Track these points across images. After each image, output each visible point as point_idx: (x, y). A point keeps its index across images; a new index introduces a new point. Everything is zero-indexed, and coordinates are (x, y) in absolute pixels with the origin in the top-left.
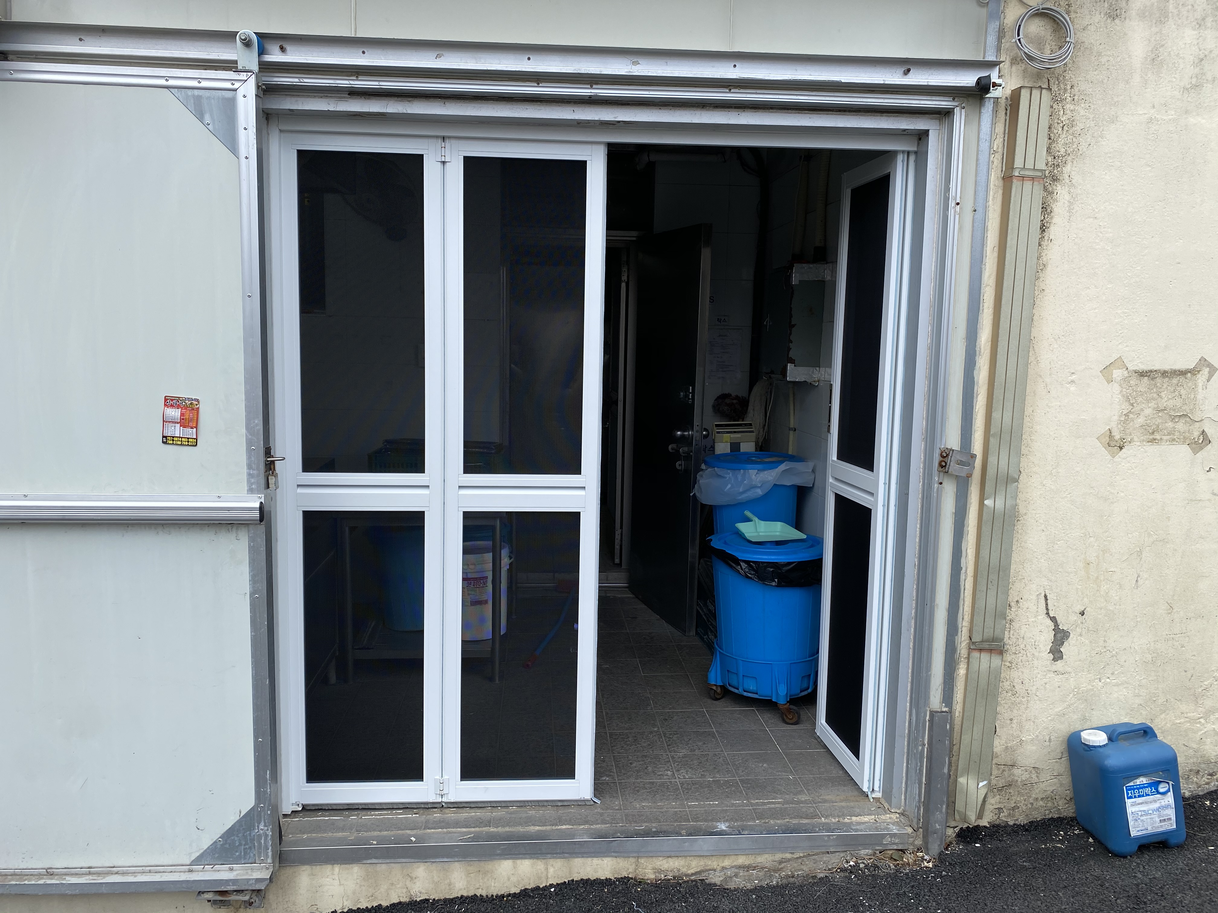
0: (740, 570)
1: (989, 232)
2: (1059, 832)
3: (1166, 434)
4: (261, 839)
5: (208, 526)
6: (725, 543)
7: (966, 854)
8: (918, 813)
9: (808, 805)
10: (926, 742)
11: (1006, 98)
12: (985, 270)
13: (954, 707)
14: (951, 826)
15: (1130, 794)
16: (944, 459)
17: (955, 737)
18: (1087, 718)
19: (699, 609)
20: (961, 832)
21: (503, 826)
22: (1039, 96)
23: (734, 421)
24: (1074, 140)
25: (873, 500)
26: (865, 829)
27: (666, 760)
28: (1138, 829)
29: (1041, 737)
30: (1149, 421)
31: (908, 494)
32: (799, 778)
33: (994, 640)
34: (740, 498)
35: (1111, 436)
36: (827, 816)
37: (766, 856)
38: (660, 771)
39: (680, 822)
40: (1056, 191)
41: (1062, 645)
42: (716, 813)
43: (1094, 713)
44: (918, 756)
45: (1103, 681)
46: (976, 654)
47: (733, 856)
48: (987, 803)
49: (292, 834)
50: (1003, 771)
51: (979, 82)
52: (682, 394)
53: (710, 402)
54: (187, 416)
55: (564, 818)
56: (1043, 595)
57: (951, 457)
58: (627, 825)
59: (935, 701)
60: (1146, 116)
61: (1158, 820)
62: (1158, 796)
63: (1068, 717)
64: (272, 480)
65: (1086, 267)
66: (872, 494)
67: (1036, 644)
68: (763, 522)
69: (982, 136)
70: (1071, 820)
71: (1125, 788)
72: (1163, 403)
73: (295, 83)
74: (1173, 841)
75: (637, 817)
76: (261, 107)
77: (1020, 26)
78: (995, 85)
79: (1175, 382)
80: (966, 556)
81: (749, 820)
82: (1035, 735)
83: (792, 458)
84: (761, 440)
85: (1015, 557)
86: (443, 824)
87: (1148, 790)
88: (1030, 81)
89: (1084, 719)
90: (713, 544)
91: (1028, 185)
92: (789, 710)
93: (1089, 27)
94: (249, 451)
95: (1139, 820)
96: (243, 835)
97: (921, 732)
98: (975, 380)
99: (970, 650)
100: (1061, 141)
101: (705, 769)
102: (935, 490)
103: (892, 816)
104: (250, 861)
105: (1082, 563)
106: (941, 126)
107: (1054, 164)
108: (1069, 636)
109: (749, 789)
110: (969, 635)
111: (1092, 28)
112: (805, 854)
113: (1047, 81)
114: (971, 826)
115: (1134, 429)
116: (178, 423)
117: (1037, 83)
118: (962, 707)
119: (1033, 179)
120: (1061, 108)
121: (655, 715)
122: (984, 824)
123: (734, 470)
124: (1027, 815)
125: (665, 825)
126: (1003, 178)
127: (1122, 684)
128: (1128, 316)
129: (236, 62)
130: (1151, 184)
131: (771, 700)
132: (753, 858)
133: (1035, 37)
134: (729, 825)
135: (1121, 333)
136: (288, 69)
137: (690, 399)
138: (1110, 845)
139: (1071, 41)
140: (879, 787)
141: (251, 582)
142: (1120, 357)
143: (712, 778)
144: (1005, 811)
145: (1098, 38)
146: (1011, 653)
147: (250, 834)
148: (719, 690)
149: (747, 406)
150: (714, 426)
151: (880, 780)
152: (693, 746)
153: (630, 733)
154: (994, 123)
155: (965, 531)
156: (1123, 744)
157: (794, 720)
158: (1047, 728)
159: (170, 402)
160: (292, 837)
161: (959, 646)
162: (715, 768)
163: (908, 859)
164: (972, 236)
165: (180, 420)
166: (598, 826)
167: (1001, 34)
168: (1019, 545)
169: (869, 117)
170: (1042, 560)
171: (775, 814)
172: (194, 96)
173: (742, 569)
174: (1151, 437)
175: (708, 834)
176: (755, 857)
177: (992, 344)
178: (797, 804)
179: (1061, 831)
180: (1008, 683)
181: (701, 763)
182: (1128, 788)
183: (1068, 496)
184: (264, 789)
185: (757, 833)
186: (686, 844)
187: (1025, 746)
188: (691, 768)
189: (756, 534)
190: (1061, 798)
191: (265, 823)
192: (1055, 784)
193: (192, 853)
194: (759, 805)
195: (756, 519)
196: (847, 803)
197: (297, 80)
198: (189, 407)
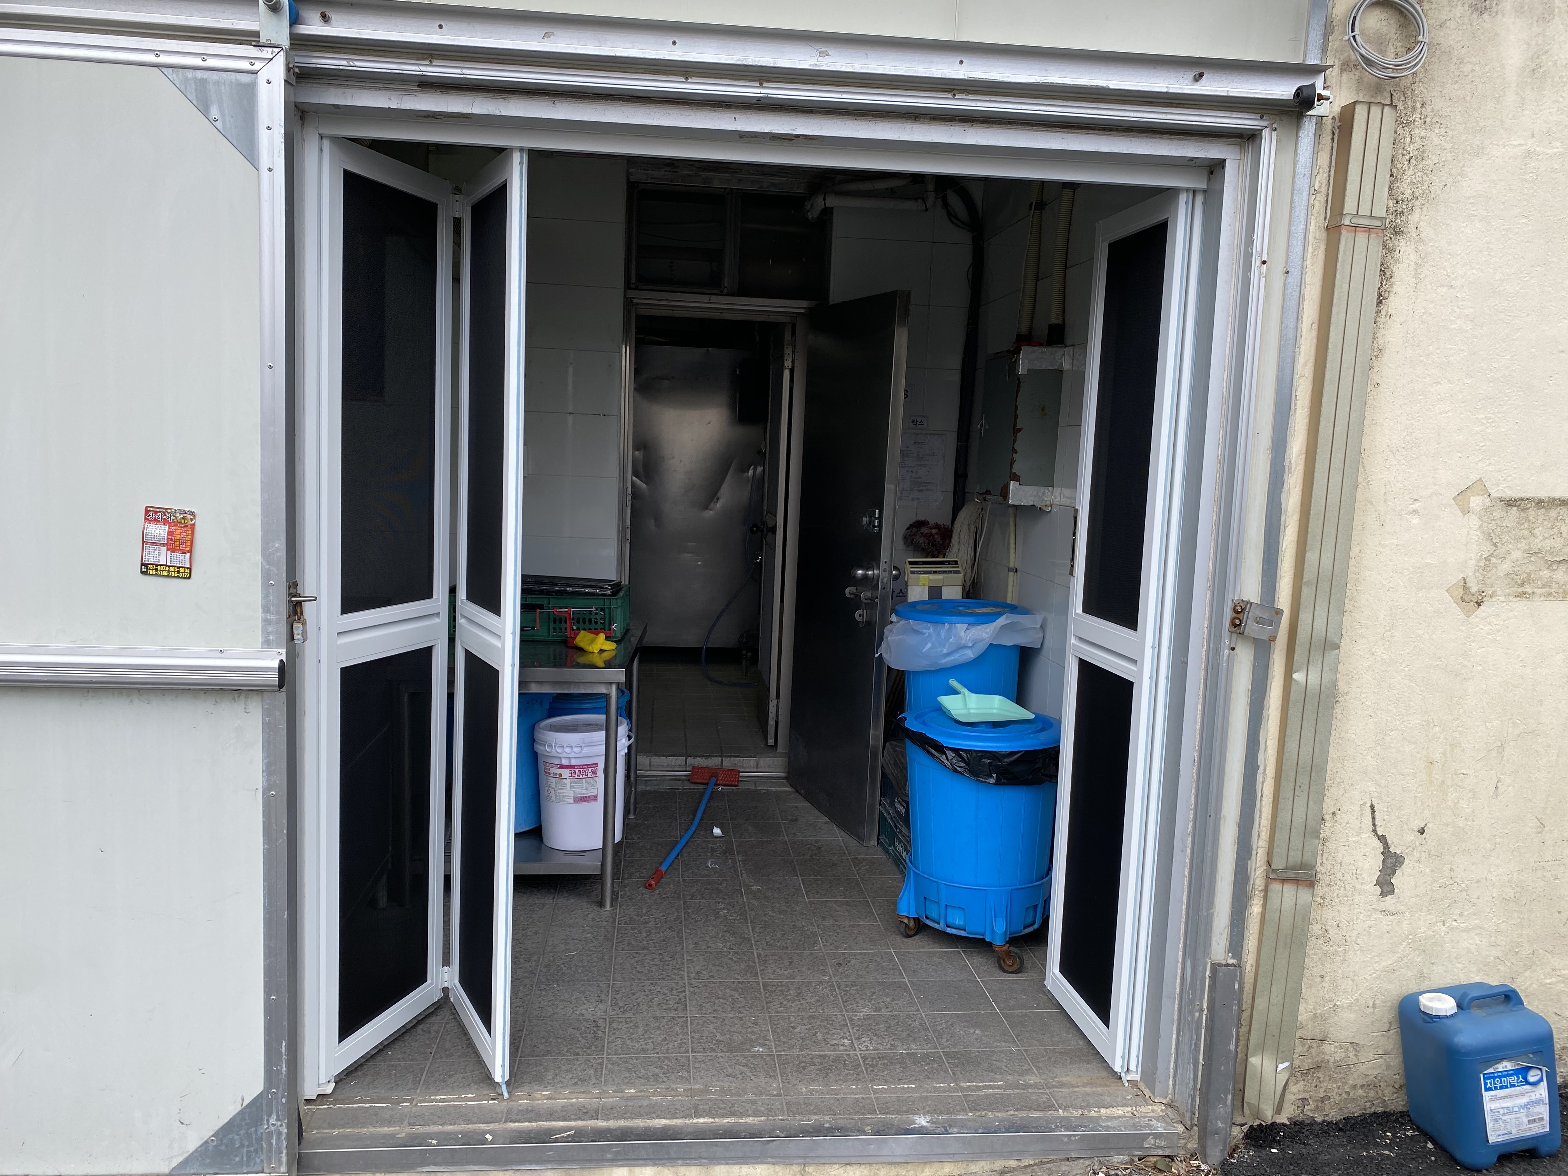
0: (946, 761)
1: (1306, 303)
2: (1385, 1133)
3: (1541, 586)
4: (272, 1139)
5: (205, 693)
6: (924, 723)
7: (1259, 1164)
8: (1193, 1106)
9: (1040, 1091)
10: (1205, 1006)
11: (1334, 118)
12: (1299, 354)
13: (1244, 959)
14: (1238, 1123)
15: (1489, 1085)
16: (1238, 616)
17: (1245, 1000)
18: (1426, 975)
19: (882, 810)
20: (1251, 1132)
21: (616, 1118)
22: (1380, 116)
23: (933, 557)
24: (1425, 178)
25: (1135, 669)
26: (1119, 1126)
27: (841, 1023)
28: (1499, 1133)
29: (1362, 1001)
30: (1518, 568)
31: (1186, 663)
32: (1026, 1050)
33: (1303, 866)
34: (943, 661)
35: (1465, 588)
36: (1066, 1107)
37: (983, 1163)
38: (834, 1039)
39: (864, 1114)
40: (1399, 248)
41: (1394, 874)
42: (913, 1102)
43: (1434, 968)
44: (1194, 1025)
45: (1448, 924)
46: (1276, 886)
47: (935, 1164)
48: (1287, 1091)
49: (317, 1129)
50: (1310, 1047)
51: (1298, 93)
52: (865, 519)
53: (901, 530)
54: (177, 536)
55: (701, 1107)
56: (1369, 804)
57: (1249, 612)
58: (789, 1118)
59: (1219, 950)
60: (1524, 147)
61: (1525, 1120)
62: (1527, 1087)
63: (1399, 973)
64: (298, 628)
65: (1437, 353)
66: (1135, 662)
67: (1358, 873)
68: (974, 696)
69: (1300, 169)
70: (1401, 1116)
71: (1482, 1075)
72: (1537, 543)
73: (341, 67)
74: (1544, 1149)
75: (803, 1106)
76: (292, 99)
77: (1355, 17)
78: (1321, 98)
79: (1553, 514)
80: (1265, 750)
81: (958, 1112)
82: (1354, 998)
83: (1013, 609)
84: (968, 584)
85: (1333, 753)
86: (530, 1115)
87: (1513, 1079)
88: (1365, 95)
89: (1421, 976)
90: (907, 724)
91: (1362, 237)
92: (1009, 954)
93: (1448, 23)
94: (266, 586)
95: (1500, 1121)
96: (247, 1133)
97: (1198, 992)
98: (1283, 506)
99: (1268, 880)
100: (1407, 179)
101: (896, 1037)
102: (1225, 658)
103: (1155, 1108)
104: (255, 1169)
105: (1422, 761)
106: (1243, 155)
107: (1396, 211)
108: (1403, 863)
109: (957, 1066)
110: (1266, 859)
111: (1452, 25)
112: (1037, 1161)
113: (1390, 95)
114: (1264, 1124)
115: (1498, 578)
116: (164, 545)
117: (1375, 97)
118: (1255, 957)
119: (1369, 229)
120: (1408, 133)
121: (826, 957)
122: (1283, 1121)
123: (936, 623)
124: (1341, 1109)
125: (842, 1118)
126: (1327, 229)
127: (1474, 928)
128: (1492, 422)
129: (257, 34)
130: (1528, 242)
131: (983, 939)
132: (964, 1166)
133: (1374, 34)
134: (931, 1120)
135: (1483, 446)
136: (333, 47)
137: (875, 526)
138: (1458, 1155)
139: (1424, 40)
140: (1137, 1066)
141: (265, 774)
142: (1481, 478)
143: (905, 1050)
144: (1311, 1103)
145: (1460, 38)
146: (1323, 885)
147: (256, 1131)
148: (912, 924)
149: (950, 537)
150: (908, 563)
151: (1138, 1057)
152: (878, 1003)
153: (792, 983)
154: (1316, 152)
155: (1264, 715)
156: (1477, 1013)
157: (1016, 967)
158: (1371, 989)
159: (152, 515)
160: (317, 1133)
161: (1253, 873)
162: (909, 1035)
163: (1178, 1170)
164: (1283, 308)
165: (168, 541)
166: (749, 1120)
167: (1328, 30)
168: (1337, 736)
169: (1145, 139)
170: (1369, 757)
171: (995, 1103)
172: (195, 79)
173: (947, 759)
174: (1520, 590)
175: (903, 1132)
176: (967, 1165)
177: (1306, 458)
178: (1024, 1089)
179: (1387, 1131)
180: (1318, 926)
181: (890, 1027)
182: (1486, 1076)
183: (1406, 669)
184: (277, 1068)
185: (970, 1131)
186: (872, 1146)
187: (1340, 1014)
188: (876, 1034)
189: (964, 712)
190: (1388, 1086)
191: (278, 1115)
192: (1380, 1067)
193: (172, 1157)
194: (972, 1090)
195: (965, 691)
196: (1092, 1088)
197: (345, 63)
198: (181, 523)
